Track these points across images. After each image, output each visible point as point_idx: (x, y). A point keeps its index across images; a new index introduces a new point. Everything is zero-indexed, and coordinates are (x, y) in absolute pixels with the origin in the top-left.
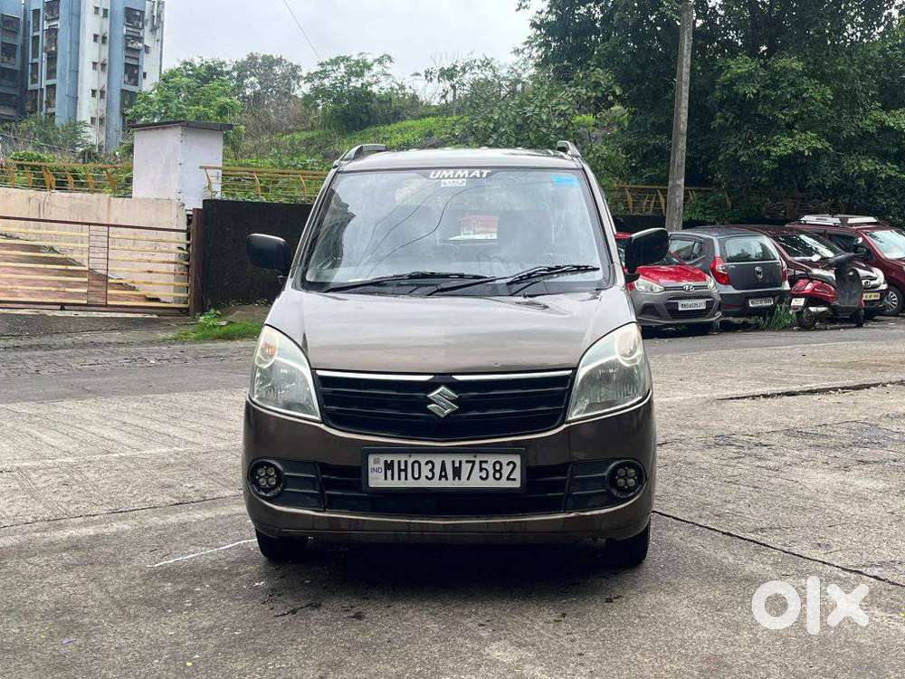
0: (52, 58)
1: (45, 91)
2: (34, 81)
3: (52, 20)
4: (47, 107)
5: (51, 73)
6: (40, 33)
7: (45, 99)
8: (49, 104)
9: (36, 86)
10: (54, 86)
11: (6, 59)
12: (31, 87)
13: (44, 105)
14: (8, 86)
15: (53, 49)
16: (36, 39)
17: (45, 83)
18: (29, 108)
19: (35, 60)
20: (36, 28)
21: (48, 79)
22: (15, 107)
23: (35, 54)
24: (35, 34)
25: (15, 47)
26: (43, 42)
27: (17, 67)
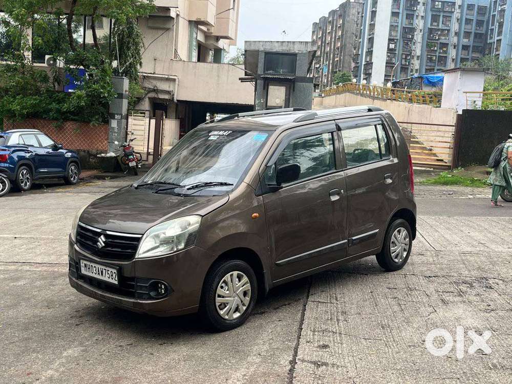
0: (501, 25)
1: (496, 43)
2: (491, 38)
3: (503, 5)
4: (496, 51)
5: (500, 33)
6: (496, 13)
7: (495, 47)
8: (497, 50)
9: (492, 41)
10: (500, 40)
11: (478, 28)
12: (489, 41)
13: (495, 50)
14: (478, 42)
15: (502, 20)
16: (494, 16)
17: (497, 38)
18: (487, 52)
19: (492, 27)
20: (495, 10)
21: (497, 36)
22: (481, 53)
23: (493, 25)
24: (494, 13)
25: (483, 21)
26: (498, 17)
27: (483, 32)
